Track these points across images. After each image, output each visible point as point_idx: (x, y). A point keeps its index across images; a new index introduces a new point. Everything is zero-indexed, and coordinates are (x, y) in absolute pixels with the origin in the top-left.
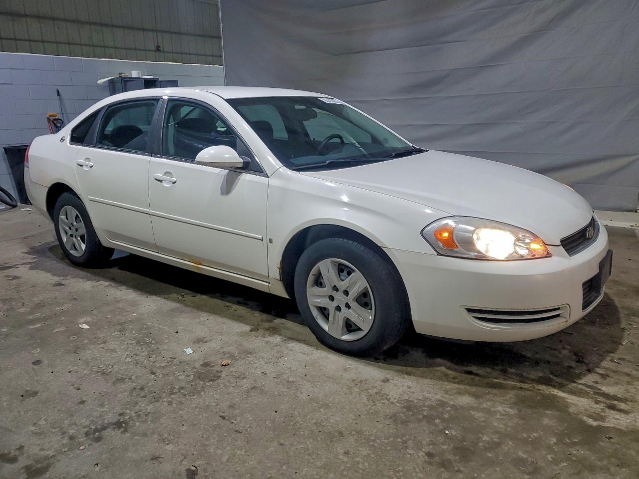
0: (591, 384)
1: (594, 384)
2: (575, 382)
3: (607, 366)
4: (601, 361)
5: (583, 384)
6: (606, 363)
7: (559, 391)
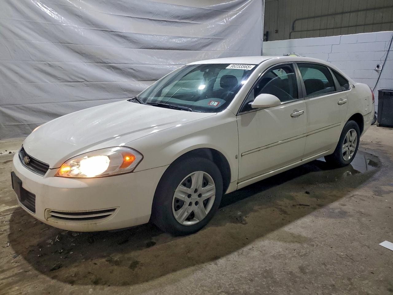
0: (6, 216)
1: (4, 217)
2: (13, 213)
3: (5, 227)
4: (11, 227)
5: (9, 214)
6: (8, 228)
7: (15, 207)
